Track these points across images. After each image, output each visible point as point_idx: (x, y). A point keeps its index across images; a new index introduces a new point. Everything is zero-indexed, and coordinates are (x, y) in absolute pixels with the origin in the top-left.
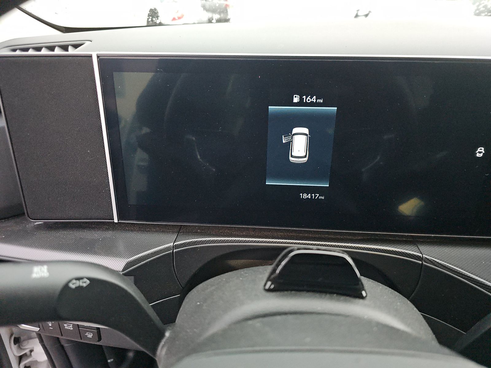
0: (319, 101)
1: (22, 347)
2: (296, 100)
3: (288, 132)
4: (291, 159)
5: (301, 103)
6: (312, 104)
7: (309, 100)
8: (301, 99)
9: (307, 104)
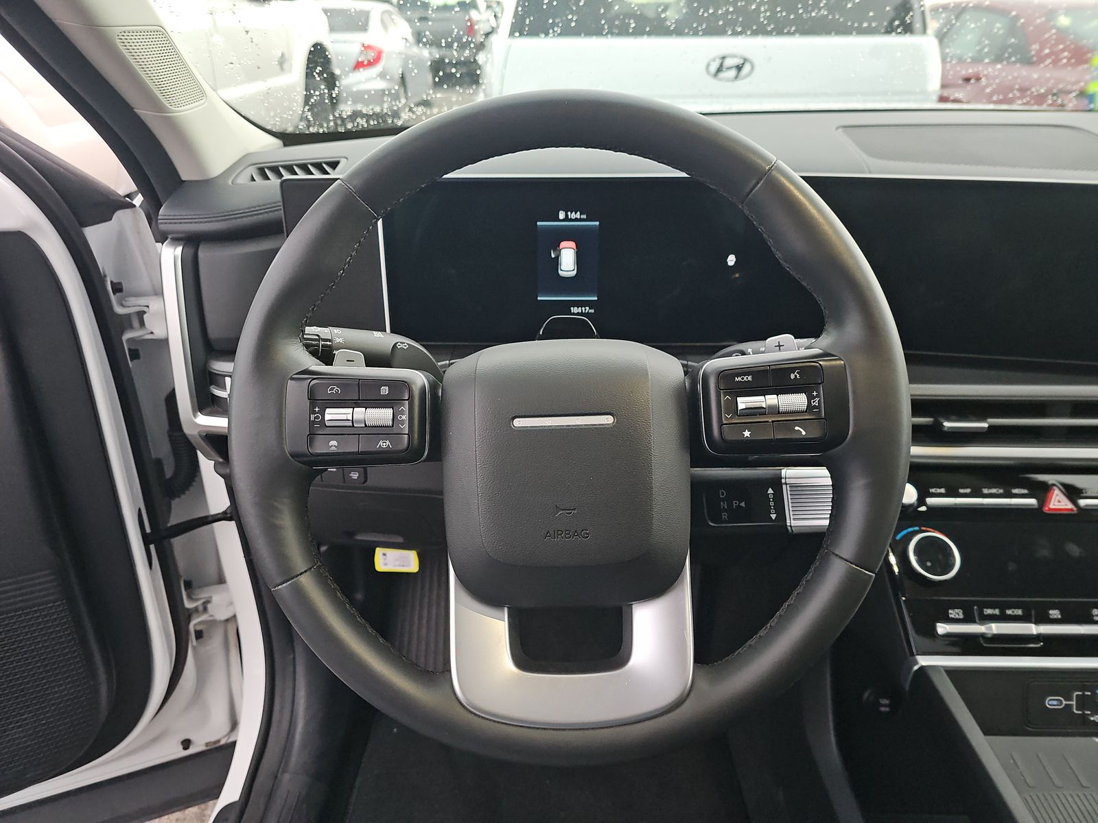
0: (582, 217)
1: (194, 597)
2: (562, 215)
3: (556, 247)
4: (560, 272)
5: (566, 219)
6: (576, 220)
7: (573, 215)
8: (567, 215)
9: (571, 220)
